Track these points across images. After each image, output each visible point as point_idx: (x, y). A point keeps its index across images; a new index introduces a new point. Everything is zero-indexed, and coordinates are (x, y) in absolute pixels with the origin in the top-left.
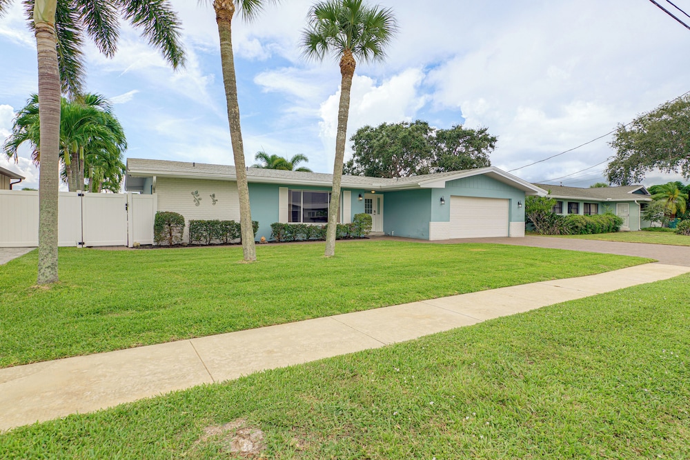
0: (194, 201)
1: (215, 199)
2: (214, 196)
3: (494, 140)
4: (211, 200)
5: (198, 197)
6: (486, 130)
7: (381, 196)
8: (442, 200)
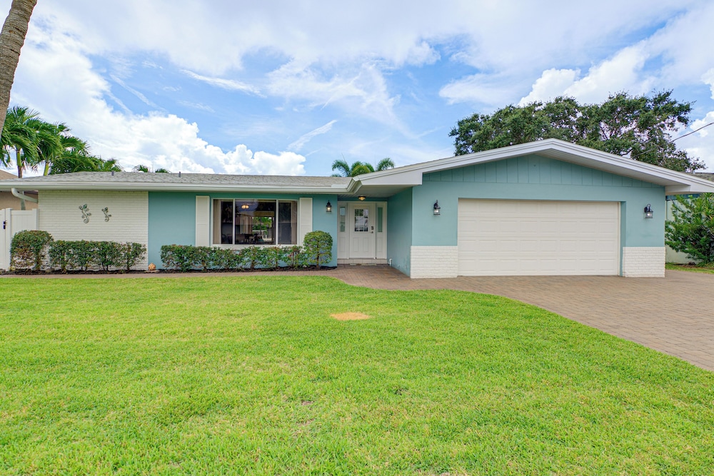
0: (83, 217)
1: (109, 214)
2: (106, 210)
3: (686, 109)
4: (103, 215)
5: (87, 212)
6: (668, 94)
7: (384, 205)
8: (436, 206)
